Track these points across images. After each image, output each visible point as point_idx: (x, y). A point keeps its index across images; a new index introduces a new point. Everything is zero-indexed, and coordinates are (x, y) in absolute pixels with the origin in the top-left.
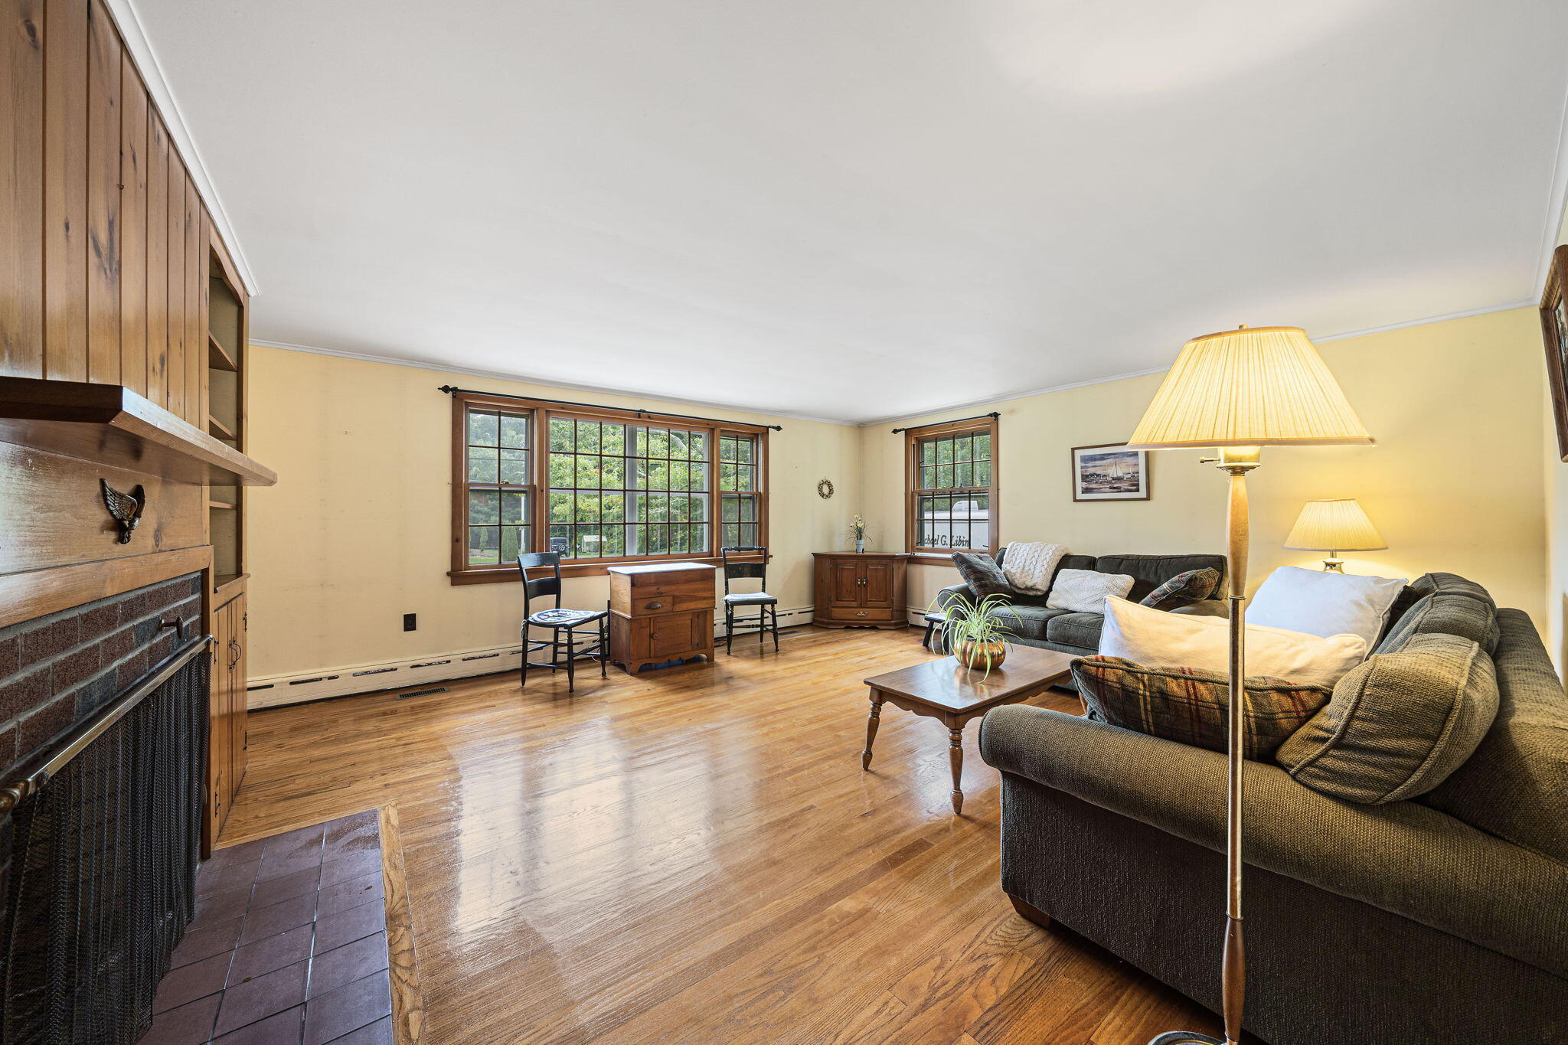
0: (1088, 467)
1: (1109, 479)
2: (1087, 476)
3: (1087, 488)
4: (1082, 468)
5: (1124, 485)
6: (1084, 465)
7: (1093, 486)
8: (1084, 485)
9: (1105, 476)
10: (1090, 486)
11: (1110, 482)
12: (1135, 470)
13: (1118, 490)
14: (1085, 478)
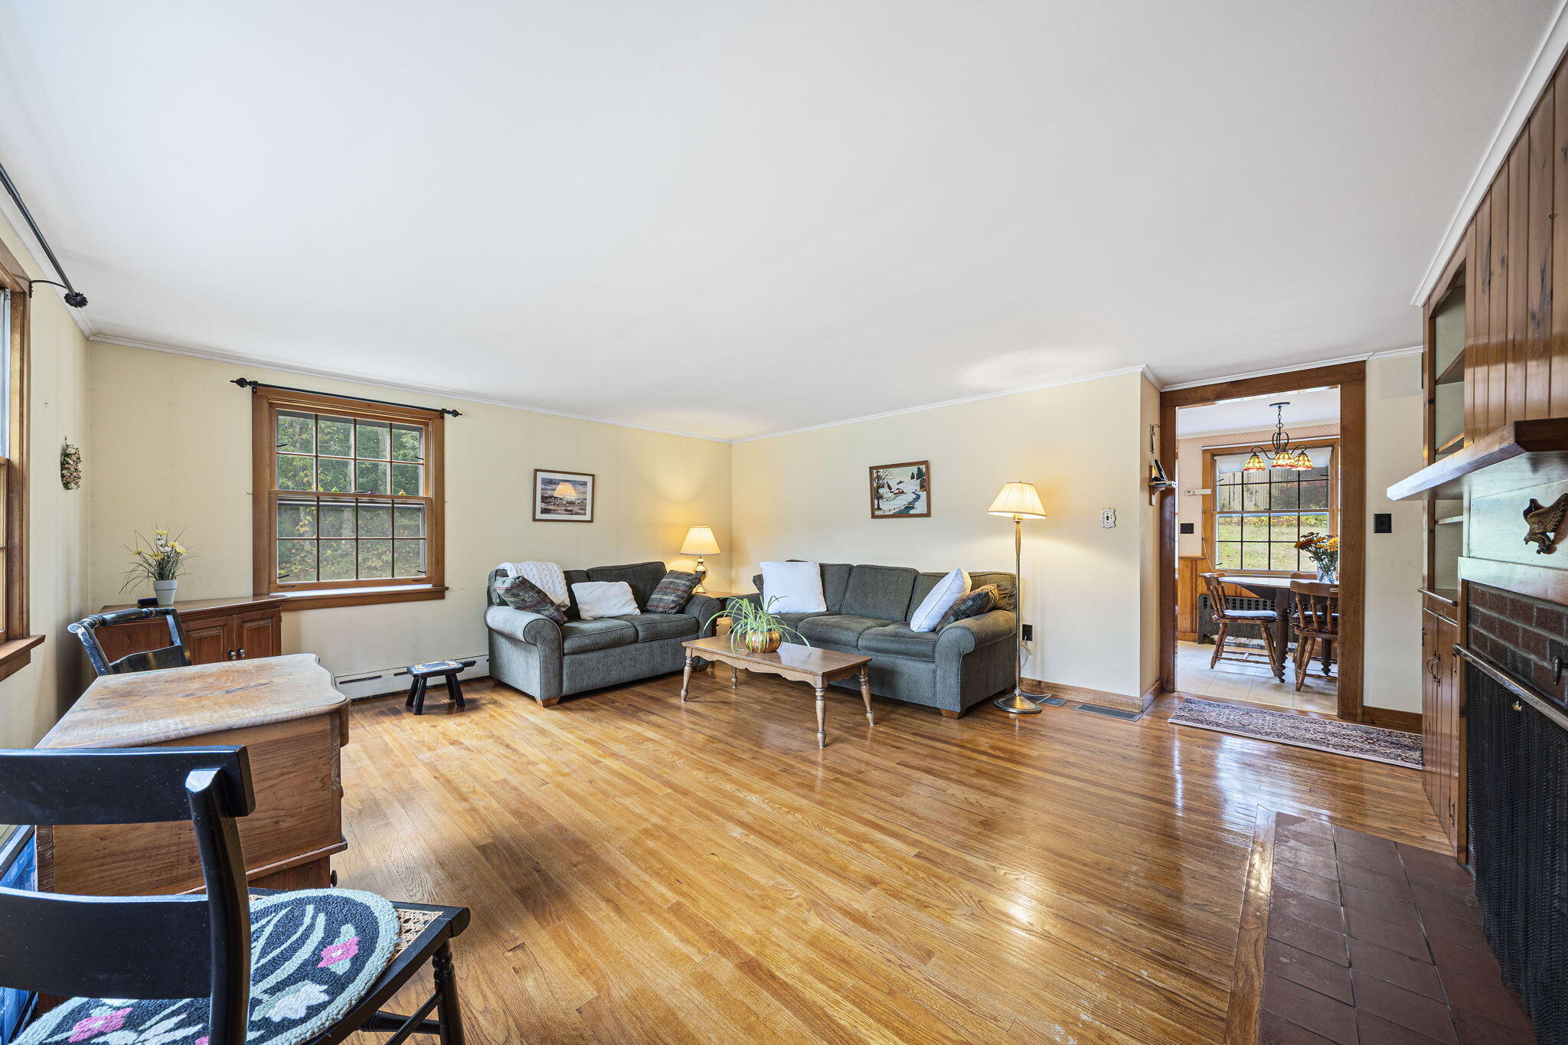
0: (547, 490)
1: (565, 502)
2: (547, 498)
3: (546, 509)
4: (542, 489)
5: (576, 509)
6: (543, 487)
7: (552, 507)
8: (544, 505)
9: (561, 499)
10: (549, 507)
11: (565, 505)
12: (584, 497)
13: (571, 512)
14: (544, 499)
